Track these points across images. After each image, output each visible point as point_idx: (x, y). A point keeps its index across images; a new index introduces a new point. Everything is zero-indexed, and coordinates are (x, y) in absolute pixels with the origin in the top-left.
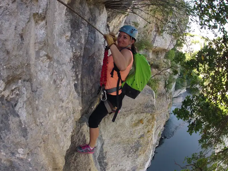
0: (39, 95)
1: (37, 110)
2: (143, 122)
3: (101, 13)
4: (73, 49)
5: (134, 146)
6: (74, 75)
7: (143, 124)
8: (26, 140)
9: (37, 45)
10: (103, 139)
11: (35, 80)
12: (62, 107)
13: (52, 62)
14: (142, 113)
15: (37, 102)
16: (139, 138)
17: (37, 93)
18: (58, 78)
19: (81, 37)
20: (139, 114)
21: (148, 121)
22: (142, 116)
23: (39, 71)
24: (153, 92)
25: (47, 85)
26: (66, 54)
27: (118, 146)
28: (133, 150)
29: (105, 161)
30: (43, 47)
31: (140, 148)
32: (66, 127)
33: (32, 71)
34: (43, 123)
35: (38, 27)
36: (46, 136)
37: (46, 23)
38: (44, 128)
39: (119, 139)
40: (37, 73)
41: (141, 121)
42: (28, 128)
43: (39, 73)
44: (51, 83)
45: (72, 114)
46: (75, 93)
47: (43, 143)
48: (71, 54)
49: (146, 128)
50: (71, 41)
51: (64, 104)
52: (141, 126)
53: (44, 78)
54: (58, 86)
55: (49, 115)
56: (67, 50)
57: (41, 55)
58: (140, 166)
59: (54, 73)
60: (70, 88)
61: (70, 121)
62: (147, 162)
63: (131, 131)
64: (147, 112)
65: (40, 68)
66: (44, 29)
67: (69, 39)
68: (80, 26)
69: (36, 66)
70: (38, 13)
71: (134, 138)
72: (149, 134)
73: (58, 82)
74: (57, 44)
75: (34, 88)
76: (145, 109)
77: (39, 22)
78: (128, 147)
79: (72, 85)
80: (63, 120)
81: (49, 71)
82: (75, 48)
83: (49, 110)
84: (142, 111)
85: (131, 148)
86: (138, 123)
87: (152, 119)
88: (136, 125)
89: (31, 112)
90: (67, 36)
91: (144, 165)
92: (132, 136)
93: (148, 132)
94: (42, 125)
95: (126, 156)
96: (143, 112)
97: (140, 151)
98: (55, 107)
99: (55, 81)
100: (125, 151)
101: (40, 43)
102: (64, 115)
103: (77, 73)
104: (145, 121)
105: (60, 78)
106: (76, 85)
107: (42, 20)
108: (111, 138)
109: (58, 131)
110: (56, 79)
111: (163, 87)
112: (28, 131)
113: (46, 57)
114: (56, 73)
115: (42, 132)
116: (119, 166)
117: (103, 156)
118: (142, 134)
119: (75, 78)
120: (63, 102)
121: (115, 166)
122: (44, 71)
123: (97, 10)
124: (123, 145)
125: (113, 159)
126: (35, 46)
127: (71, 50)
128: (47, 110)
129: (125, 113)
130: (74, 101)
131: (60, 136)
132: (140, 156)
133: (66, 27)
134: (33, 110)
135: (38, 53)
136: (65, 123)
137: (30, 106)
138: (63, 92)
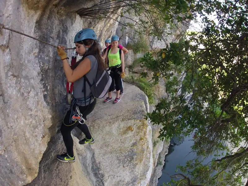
0: (9, 105)
1: (8, 116)
2: (132, 129)
3: (73, 22)
4: (40, 64)
5: (128, 155)
6: (42, 87)
7: (132, 131)
8: (2, 138)
9: (6, 68)
10: (92, 149)
11: (6, 94)
12: (31, 115)
13: (19, 78)
14: (129, 119)
15: (8, 111)
16: (131, 146)
17: (8, 104)
18: (25, 91)
19: (49, 51)
20: (126, 121)
21: (139, 128)
22: (131, 123)
23: (9, 87)
24: (145, 97)
25: (15, 97)
26: (34, 69)
27: (110, 156)
28: (128, 160)
29: (100, 172)
30: (9, 69)
31: (135, 157)
32: (36, 132)
33: (3, 88)
34: (13, 127)
35: (5, 54)
36: (16, 137)
37: (10, 50)
38: (14, 131)
39: (110, 148)
40: (7, 89)
41: (129, 128)
42: (2, 130)
43: (8, 89)
44: (19, 95)
45: (42, 122)
46: (45, 103)
47: (14, 142)
48: (38, 69)
49: (137, 135)
50: (40, 56)
51: (33, 113)
52: (130, 134)
53: (12, 93)
54: (26, 98)
55: (17, 121)
56: (35, 66)
57: (9, 75)
58: (141, 176)
59: (22, 87)
60: (38, 98)
61: (40, 128)
62: (147, 171)
63: (121, 139)
64: (134, 119)
65: (9, 85)
66: (9, 55)
67: (36, 55)
68: (49, 40)
69: (6, 84)
70: (3, 45)
71: (125, 146)
72: (143, 142)
73: (26, 94)
74: (26, 62)
75: (6, 100)
76: (133, 115)
77: (6, 50)
78: (121, 156)
79: (41, 96)
80: (33, 127)
81: (17, 86)
82: (42, 63)
83: (17, 117)
84: (129, 118)
85: (125, 157)
86: (127, 130)
87: (142, 126)
88: (125, 132)
89: (3, 117)
90: (35, 53)
91: (144, 175)
92: (123, 144)
93: (141, 139)
94: (12, 128)
95: (121, 167)
96: (131, 119)
97: (136, 160)
98: (22, 115)
99: (23, 94)
100: (120, 160)
101: (7, 66)
102: (34, 122)
103: (47, 85)
104: (135, 128)
105: (27, 90)
106: (45, 96)
107: (7, 49)
108: (101, 148)
109: (27, 135)
110: (24, 92)
111: (164, 91)
112: (2, 131)
113: (12, 76)
114: (23, 87)
115: (12, 134)
116: (117, 177)
117: (98, 167)
118: (135, 141)
119: (44, 90)
120: (31, 111)
121: (112, 177)
122: (12, 87)
123: (70, 20)
124: (116, 154)
125: (108, 170)
126: (5, 69)
127: (39, 66)
128: (16, 117)
129: (111, 120)
130: (44, 110)
131: (31, 140)
132: (137, 166)
133: (34, 45)
134: (5, 116)
135: (7, 74)
136: (35, 129)
137: (2, 113)
138: (31, 102)
